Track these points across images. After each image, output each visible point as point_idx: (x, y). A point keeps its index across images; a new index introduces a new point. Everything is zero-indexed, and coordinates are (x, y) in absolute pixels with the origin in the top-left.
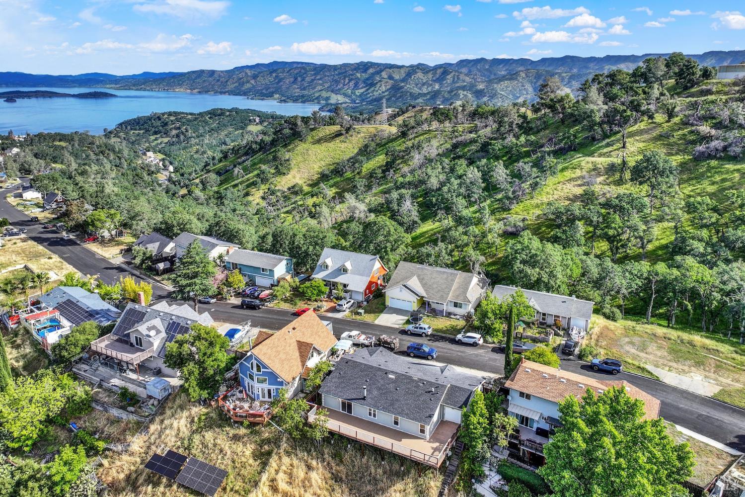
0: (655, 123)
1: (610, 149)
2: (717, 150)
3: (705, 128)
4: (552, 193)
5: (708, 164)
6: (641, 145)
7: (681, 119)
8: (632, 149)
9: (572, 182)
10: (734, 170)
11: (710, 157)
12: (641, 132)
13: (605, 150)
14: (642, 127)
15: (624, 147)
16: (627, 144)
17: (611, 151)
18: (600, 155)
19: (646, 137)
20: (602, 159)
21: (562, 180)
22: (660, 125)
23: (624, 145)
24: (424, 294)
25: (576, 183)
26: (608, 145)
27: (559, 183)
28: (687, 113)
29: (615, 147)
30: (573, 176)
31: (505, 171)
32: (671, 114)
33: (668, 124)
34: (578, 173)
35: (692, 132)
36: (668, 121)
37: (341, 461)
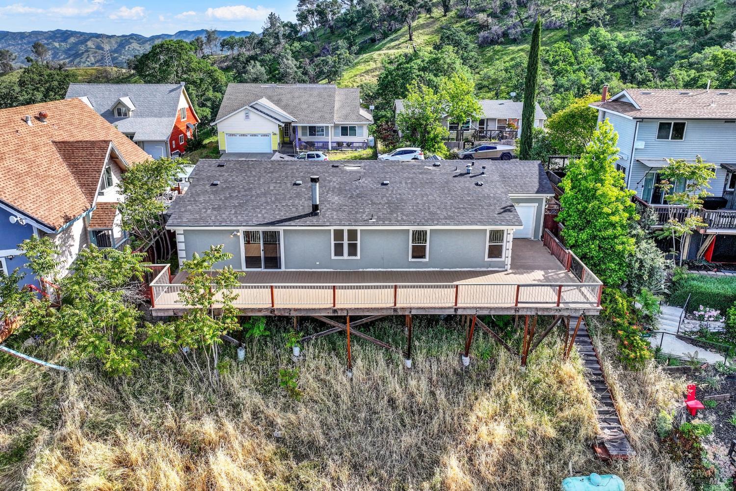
0: (433, 18)
1: (397, 42)
2: (498, 35)
3: (482, 17)
4: (351, 85)
5: (493, 49)
6: (427, 37)
7: (456, 13)
8: (419, 41)
9: (370, 74)
10: (519, 50)
11: (493, 42)
12: (422, 26)
13: (393, 44)
14: (422, 22)
15: (411, 39)
16: (413, 37)
17: (399, 44)
18: (389, 48)
19: (427, 30)
20: (391, 52)
21: (358, 73)
22: (438, 19)
23: (411, 37)
24: (291, 118)
25: (374, 74)
26: (392, 40)
27: (356, 76)
28: (459, 7)
29: (401, 40)
30: (368, 68)
31: (295, 62)
32: (447, 9)
33: (445, 18)
34: (372, 65)
35: (469, 24)
36: (445, 16)
37: (294, 394)
